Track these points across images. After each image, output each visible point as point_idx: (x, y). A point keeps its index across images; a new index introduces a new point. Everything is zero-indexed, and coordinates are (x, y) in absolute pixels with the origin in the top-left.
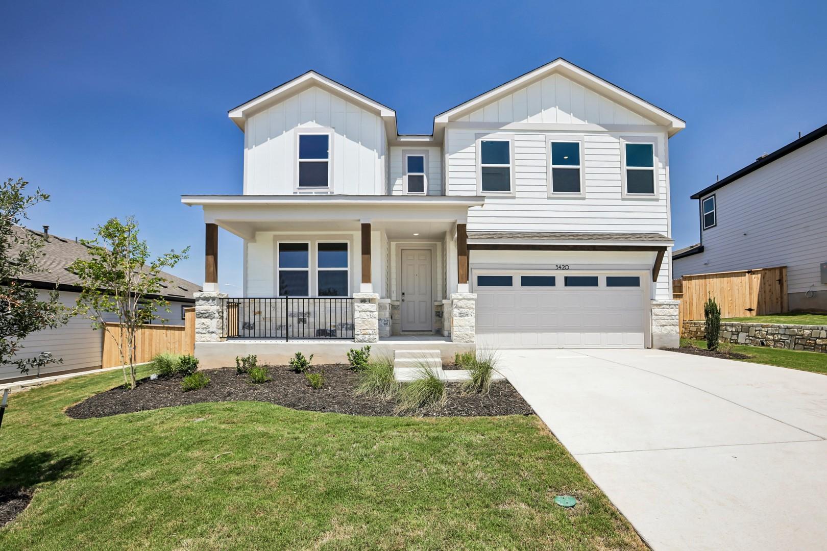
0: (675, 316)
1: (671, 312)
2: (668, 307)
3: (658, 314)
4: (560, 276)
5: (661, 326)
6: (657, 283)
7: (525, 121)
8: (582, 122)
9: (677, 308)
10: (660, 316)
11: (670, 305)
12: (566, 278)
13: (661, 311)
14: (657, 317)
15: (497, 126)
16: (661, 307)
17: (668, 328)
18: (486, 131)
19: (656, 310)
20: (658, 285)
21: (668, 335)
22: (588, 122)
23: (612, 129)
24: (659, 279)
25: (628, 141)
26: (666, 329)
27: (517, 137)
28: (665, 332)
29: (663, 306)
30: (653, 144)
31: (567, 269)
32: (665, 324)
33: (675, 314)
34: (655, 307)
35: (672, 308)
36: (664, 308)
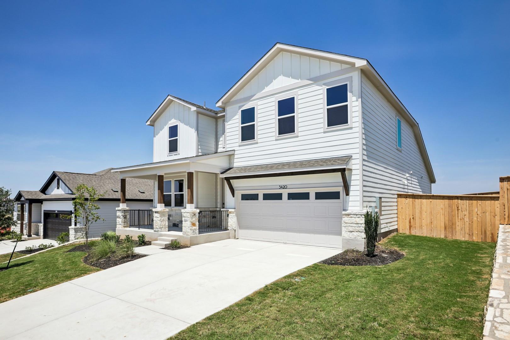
0: (361, 224)
1: (357, 220)
2: (355, 216)
3: (346, 222)
4: (285, 193)
5: (349, 232)
6: (350, 197)
7: (263, 91)
8: (296, 81)
9: (363, 218)
10: (348, 223)
11: (356, 215)
12: (289, 194)
13: (349, 220)
14: (346, 225)
15: (248, 99)
16: (349, 216)
17: (355, 234)
18: (244, 103)
19: (345, 219)
20: (351, 198)
21: (355, 239)
22: (301, 80)
23: (316, 80)
24: (351, 193)
25: (328, 86)
26: (353, 235)
27: (260, 103)
28: (353, 237)
29: (352, 216)
30: (348, 83)
31: (286, 188)
32: (352, 230)
33: (361, 222)
34: (345, 216)
35: (359, 218)
36: (351, 217)
